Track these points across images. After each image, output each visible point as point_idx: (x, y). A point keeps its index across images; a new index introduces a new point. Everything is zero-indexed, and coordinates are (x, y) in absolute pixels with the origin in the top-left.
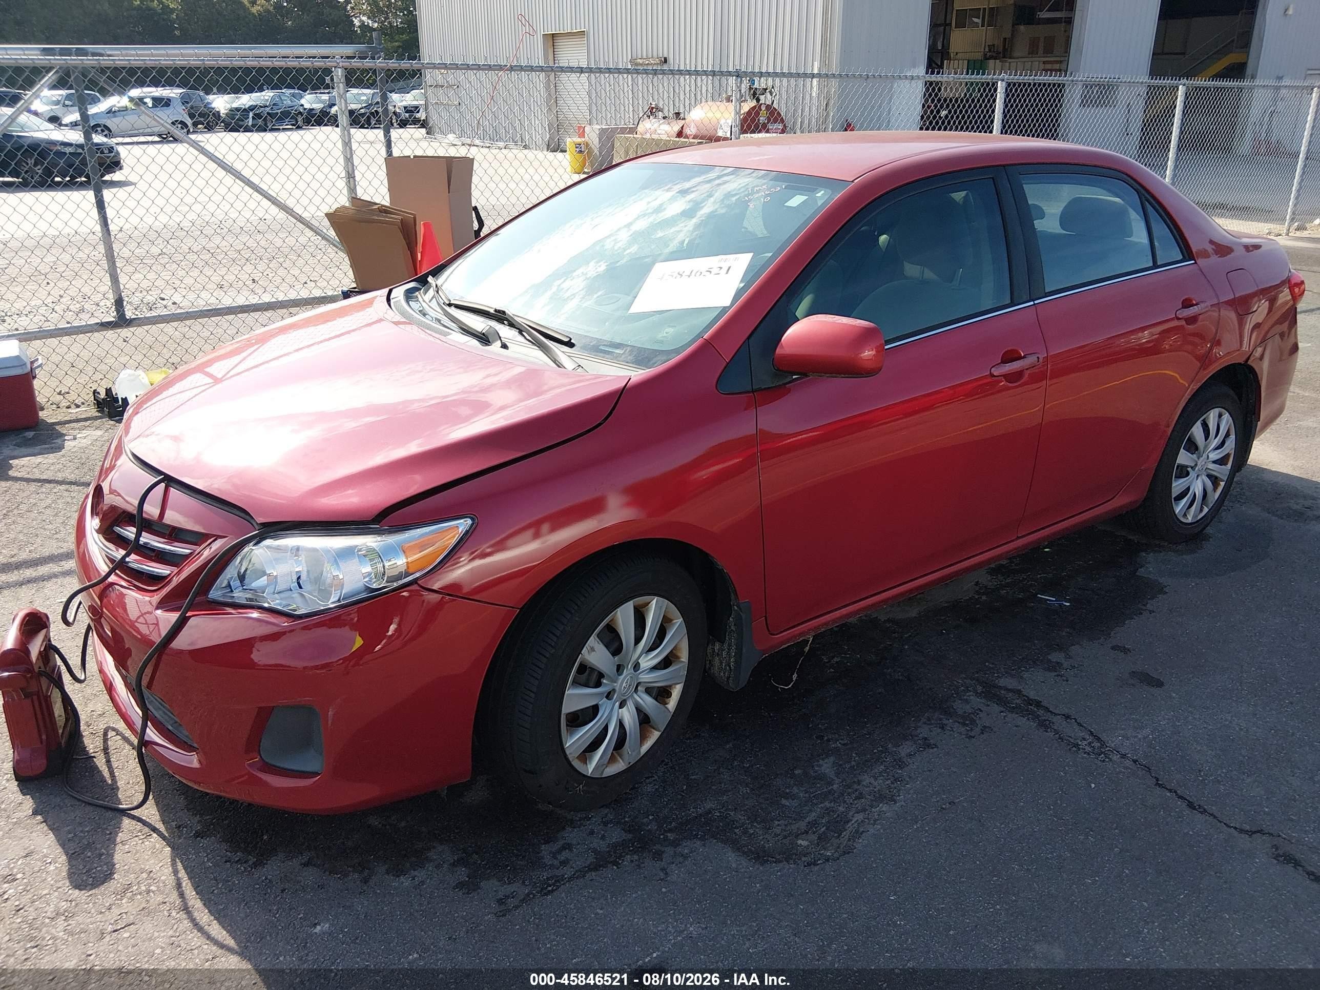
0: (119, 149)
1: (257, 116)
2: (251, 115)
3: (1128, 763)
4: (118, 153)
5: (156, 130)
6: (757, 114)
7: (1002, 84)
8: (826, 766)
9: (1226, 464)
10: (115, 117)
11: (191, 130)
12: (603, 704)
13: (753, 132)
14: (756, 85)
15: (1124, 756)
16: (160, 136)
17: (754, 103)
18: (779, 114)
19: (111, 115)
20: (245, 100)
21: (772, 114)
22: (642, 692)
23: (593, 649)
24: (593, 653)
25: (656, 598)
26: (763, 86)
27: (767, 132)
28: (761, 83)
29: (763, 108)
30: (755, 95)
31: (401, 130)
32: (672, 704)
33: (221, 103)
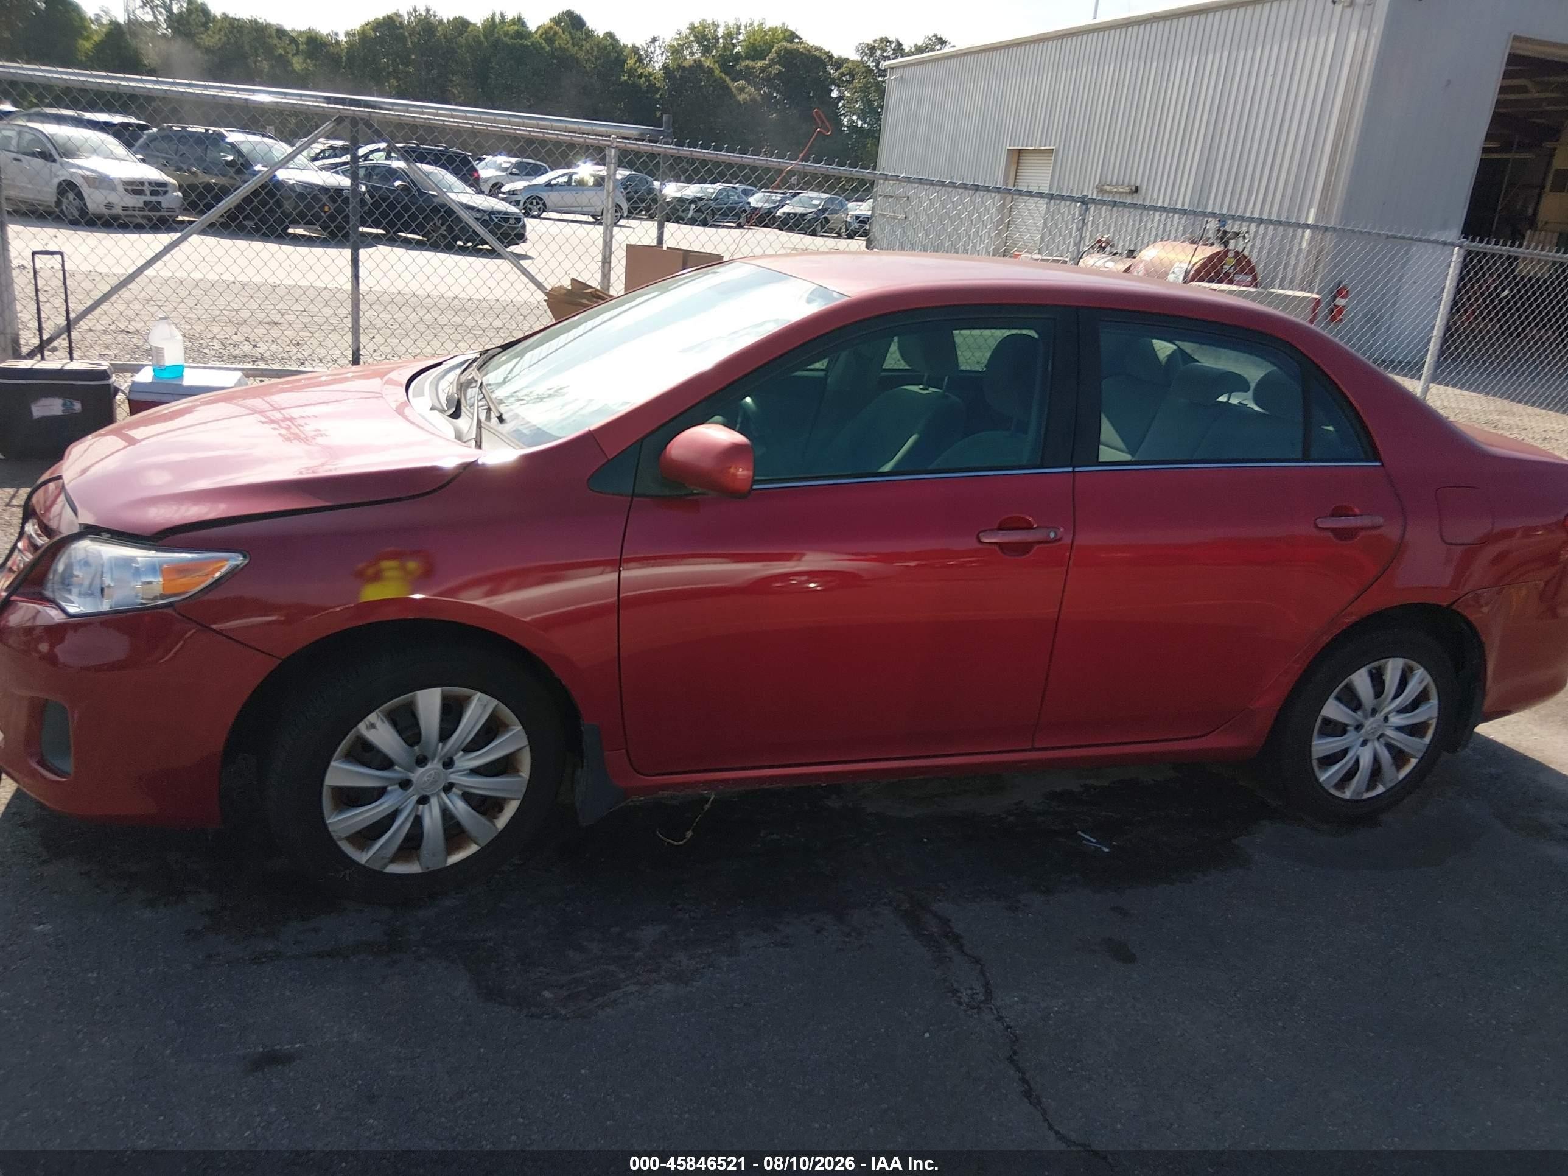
0: (527, 223)
1: (699, 210)
2: (693, 206)
3: (999, 1026)
4: (524, 226)
5: (592, 209)
6: (1221, 260)
7: (1458, 250)
8: (649, 933)
9: (1422, 735)
10: (551, 191)
11: (625, 215)
12: (392, 791)
13: (1211, 281)
14: (1227, 228)
15: (1000, 1019)
16: (593, 216)
17: (1217, 248)
18: (1249, 262)
19: (549, 188)
20: (692, 190)
21: (1239, 262)
22: (458, 795)
23: (373, 726)
24: (373, 730)
25: (479, 693)
26: (1236, 230)
27: (1231, 282)
28: (1231, 227)
29: (1231, 254)
30: (1224, 238)
31: (849, 241)
32: (502, 821)
33: (672, 190)
